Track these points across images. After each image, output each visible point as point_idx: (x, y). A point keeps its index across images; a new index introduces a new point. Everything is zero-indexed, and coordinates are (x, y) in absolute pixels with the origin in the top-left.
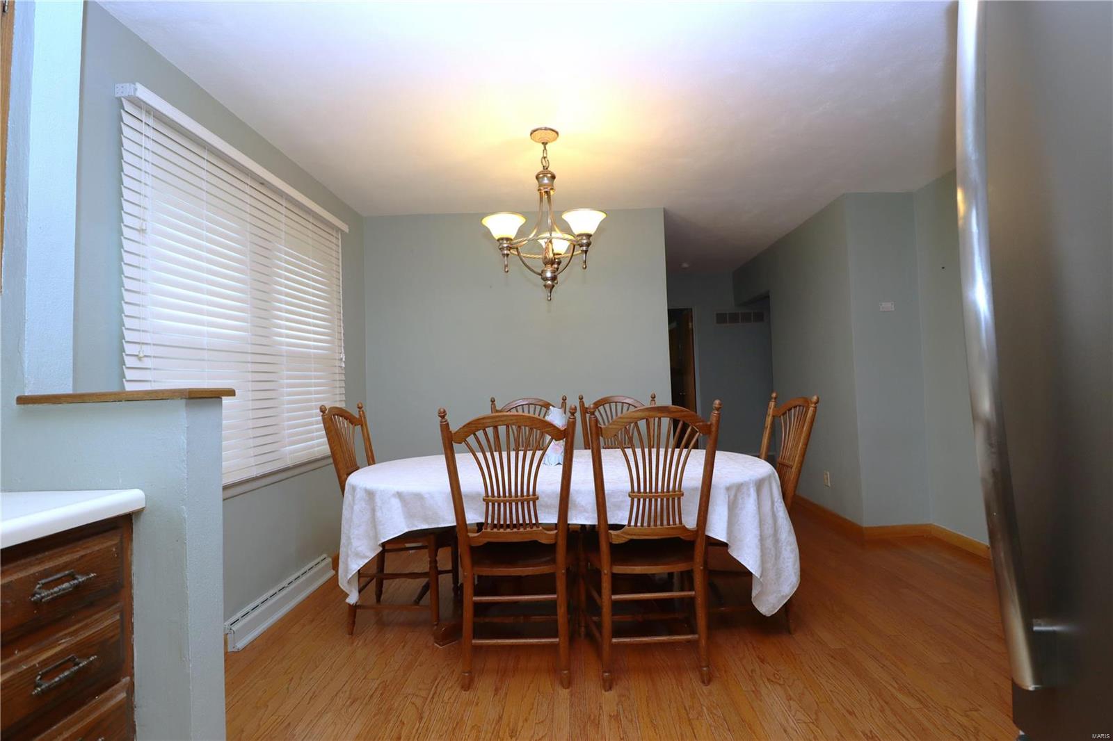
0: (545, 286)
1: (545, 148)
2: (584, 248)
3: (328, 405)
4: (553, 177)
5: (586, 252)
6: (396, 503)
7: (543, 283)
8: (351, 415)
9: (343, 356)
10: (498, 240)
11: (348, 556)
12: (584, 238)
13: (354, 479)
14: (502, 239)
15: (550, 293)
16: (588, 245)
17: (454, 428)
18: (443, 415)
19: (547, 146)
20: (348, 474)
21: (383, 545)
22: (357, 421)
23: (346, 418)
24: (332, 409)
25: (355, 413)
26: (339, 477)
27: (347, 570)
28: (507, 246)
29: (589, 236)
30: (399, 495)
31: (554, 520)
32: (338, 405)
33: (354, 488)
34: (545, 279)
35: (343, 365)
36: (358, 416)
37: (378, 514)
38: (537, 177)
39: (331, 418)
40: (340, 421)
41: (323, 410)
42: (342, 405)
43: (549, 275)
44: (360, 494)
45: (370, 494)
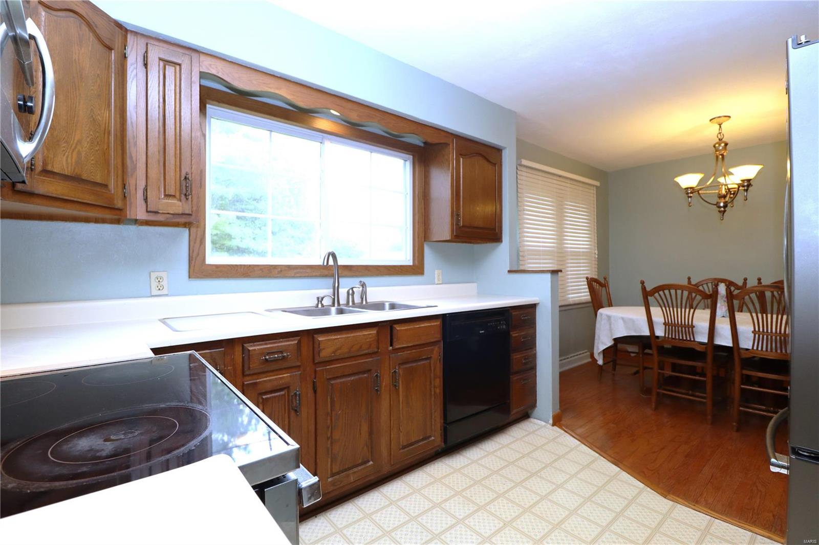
0: (720, 211)
1: (720, 127)
2: (746, 188)
3: (590, 276)
4: (726, 144)
5: (747, 190)
6: (621, 322)
7: (718, 209)
8: (600, 282)
9: (596, 252)
10: (685, 189)
11: (598, 343)
12: (746, 182)
13: (601, 311)
14: (687, 188)
15: (723, 215)
16: (749, 186)
17: (648, 289)
18: (642, 283)
19: (722, 125)
20: (598, 309)
21: (615, 340)
22: (604, 285)
23: (597, 283)
24: (591, 278)
25: (602, 281)
26: (594, 309)
27: (598, 349)
28: (690, 192)
29: (749, 181)
30: (623, 319)
31: (706, 341)
32: (594, 277)
33: (601, 314)
34: (720, 207)
35: (597, 256)
36: (604, 283)
37: (612, 326)
38: (714, 146)
39: (591, 282)
40: (594, 284)
41: (587, 278)
42: (596, 277)
43: (722, 204)
44: (604, 317)
45: (609, 317)
